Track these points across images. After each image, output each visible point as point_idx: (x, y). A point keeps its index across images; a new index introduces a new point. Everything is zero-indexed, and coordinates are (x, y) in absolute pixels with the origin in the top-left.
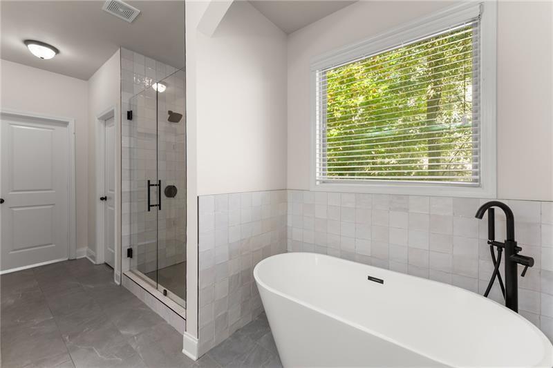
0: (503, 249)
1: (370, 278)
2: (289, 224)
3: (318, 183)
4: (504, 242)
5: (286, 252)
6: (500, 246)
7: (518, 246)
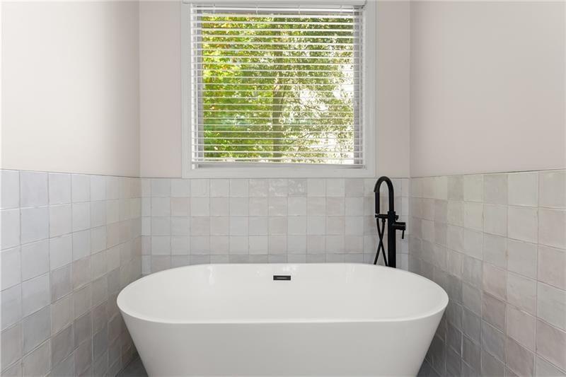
0: (386, 220)
1: (276, 278)
2: (146, 231)
3: (193, 166)
4: (387, 213)
5: (141, 276)
6: (383, 217)
7: (396, 214)
